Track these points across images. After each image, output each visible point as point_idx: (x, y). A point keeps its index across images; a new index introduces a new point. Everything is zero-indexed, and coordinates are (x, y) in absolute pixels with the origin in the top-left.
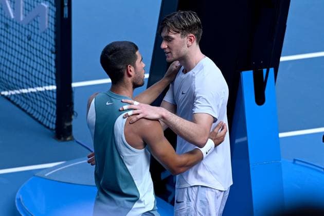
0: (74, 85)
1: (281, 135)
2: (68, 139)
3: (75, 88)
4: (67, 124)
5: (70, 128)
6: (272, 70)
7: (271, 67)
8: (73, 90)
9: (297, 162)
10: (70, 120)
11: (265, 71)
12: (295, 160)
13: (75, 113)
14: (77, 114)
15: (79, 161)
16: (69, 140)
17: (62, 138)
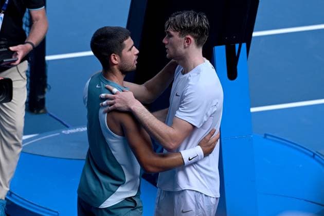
0: (48, 58)
1: (253, 110)
2: (41, 111)
3: (48, 61)
4: (41, 97)
5: (43, 101)
6: (244, 45)
7: (243, 42)
8: (47, 63)
9: (268, 137)
10: (43, 93)
11: (237, 46)
12: (266, 135)
13: (48, 87)
14: (50, 87)
15: (51, 134)
16: (42, 113)
17: (35, 111)
